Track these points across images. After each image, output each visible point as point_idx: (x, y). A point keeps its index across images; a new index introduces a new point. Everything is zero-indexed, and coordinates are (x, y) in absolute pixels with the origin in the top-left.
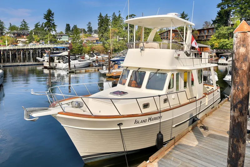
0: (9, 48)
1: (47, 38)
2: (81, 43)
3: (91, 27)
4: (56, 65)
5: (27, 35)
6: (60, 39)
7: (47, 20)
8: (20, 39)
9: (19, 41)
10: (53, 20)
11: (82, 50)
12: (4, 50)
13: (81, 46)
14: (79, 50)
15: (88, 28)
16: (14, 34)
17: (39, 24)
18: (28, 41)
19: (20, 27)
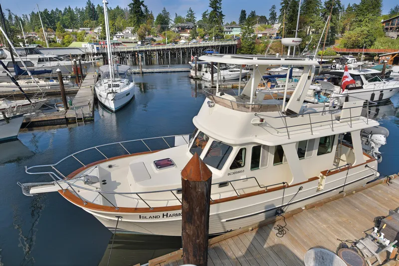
0: (169, 47)
1: (211, 33)
2: (253, 39)
3: (275, 13)
4: (203, 74)
5: (192, 29)
6: (230, 32)
7: (213, 8)
8: (183, 35)
9: (183, 36)
10: (220, 8)
11: (254, 48)
12: (163, 50)
13: (253, 43)
14: (250, 48)
15: (271, 14)
16: (178, 28)
17: (207, 13)
18: (190, 36)
19: (186, 18)
